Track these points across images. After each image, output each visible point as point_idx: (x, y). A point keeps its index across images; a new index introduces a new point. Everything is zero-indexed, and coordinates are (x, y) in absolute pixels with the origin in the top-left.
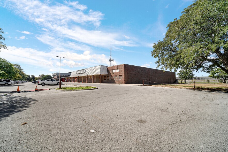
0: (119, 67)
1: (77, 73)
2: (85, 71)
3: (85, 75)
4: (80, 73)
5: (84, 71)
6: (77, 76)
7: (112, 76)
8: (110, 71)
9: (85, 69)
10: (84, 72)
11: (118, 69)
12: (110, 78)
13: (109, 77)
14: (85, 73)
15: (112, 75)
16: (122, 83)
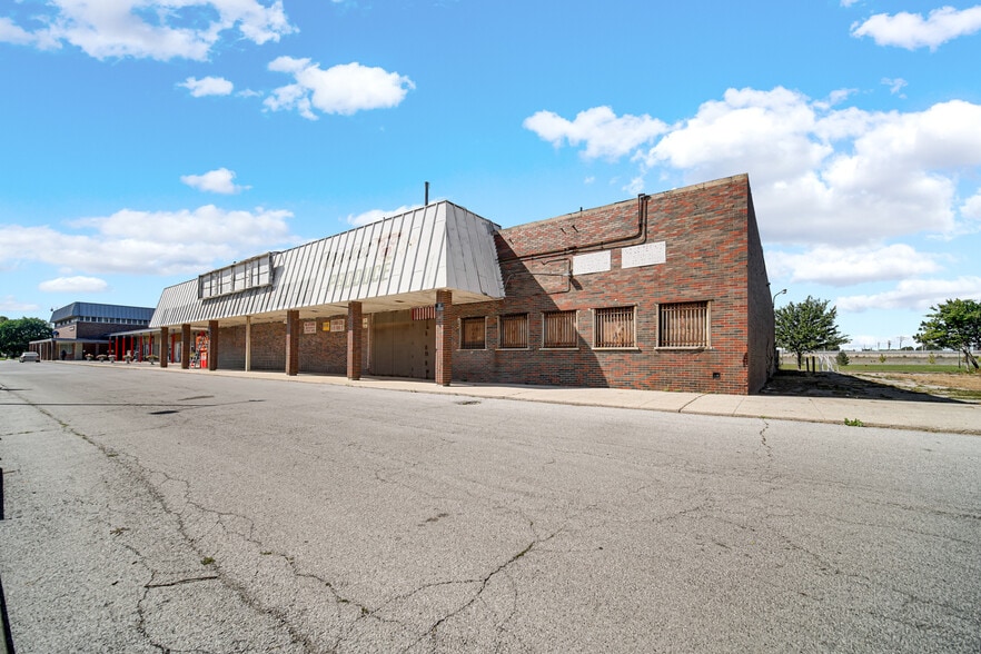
0: (653, 217)
1: (206, 294)
2: (274, 272)
3: (271, 307)
4: (227, 290)
5: (265, 268)
6: (200, 318)
7: (554, 312)
8: (536, 269)
9: (270, 256)
10: (265, 280)
11: (641, 234)
12: (535, 337)
13: (524, 327)
14: (270, 288)
15: (561, 303)
16: (713, 381)
